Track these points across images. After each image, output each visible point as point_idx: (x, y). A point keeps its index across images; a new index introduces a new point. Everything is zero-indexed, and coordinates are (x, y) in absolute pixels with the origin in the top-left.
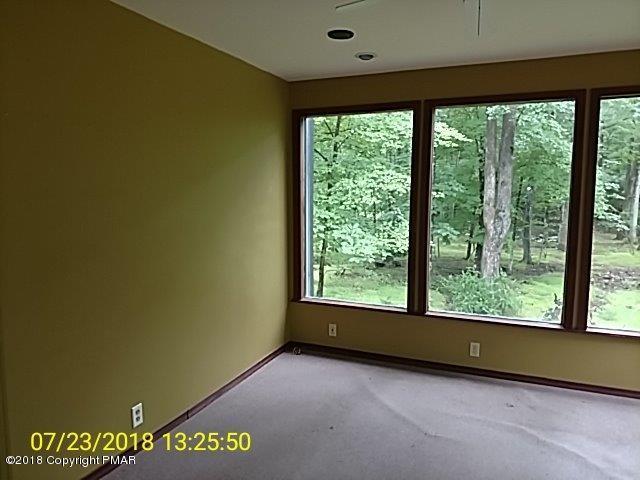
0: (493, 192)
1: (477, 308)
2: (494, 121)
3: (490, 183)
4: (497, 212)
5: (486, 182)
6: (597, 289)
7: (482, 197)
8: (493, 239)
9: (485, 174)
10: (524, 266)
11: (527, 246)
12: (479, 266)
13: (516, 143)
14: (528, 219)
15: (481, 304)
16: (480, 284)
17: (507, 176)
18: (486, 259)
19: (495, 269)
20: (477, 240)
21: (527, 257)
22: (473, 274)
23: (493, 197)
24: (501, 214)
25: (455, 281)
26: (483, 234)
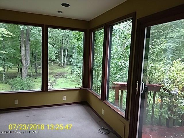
0: (24, 52)
1: (21, 88)
2: (23, 31)
3: (23, 49)
4: (26, 58)
5: (22, 49)
6: (54, 79)
7: (21, 54)
8: (25, 67)
9: (21, 47)
10: (35, 74)
11: (36, 68)
12: (21, 75)
13: (30, 38)
14: (36, 60)
15: (22, 86)
16: (22, 80)
17: (28, 48)
18: (23, 72)
19: (26, 75)
20: (20, 67)
21: (36, 71)
22: (19, 78)
23: (24, 54)
24: (27, 59)
25: (14, 80)
26: (22, 65)
